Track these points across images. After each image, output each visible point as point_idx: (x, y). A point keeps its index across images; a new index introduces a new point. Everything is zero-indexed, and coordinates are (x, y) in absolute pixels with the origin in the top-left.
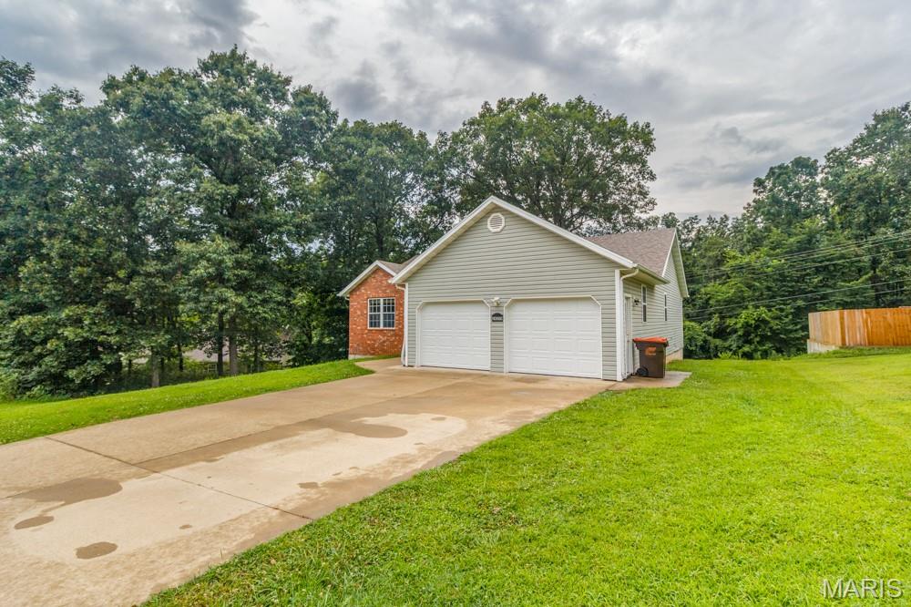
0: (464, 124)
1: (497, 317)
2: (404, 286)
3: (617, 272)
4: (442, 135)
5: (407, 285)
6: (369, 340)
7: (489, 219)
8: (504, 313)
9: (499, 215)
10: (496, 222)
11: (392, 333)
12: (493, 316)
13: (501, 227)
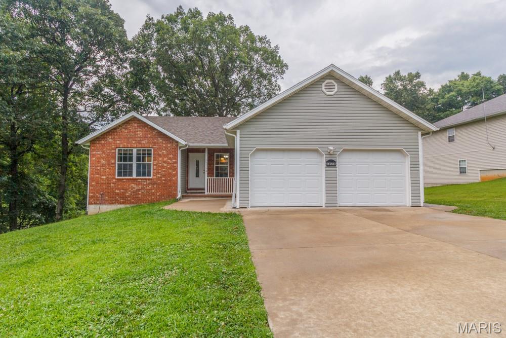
0: (163, 17)
1: (331, 163)
2: (235, 133)
3: (420, 133)
4: (150, 19)
5: (238, 132)
6: (119, 189)
7: (324, 84)
8: (337, 160)
9: (333, 81)
10: (329, 87)
11: (148, 182)
12: (327, 162)
13: (334, 92)
